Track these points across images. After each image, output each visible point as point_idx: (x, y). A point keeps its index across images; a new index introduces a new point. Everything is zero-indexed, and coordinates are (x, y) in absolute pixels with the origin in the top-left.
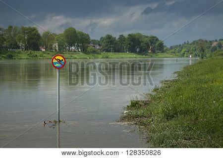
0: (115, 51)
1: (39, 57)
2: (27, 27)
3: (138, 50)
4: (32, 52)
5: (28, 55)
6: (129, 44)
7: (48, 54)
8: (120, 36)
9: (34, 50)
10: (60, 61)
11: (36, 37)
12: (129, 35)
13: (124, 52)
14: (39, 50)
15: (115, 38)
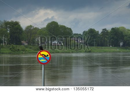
0: (98, 45)
1: (22, 52)
2: (10, 21)
3: (121, 44)
4: (14, 46)
5: (10, 49)
6: (113, 38)
7: (30, 48)
8: (103, 30)
9: (17, 44)
10: (45, 56)
11: (18, 31)
12: (113, 29)
13: (107, 46)
14: (21, 44)
15: (98, 32)
